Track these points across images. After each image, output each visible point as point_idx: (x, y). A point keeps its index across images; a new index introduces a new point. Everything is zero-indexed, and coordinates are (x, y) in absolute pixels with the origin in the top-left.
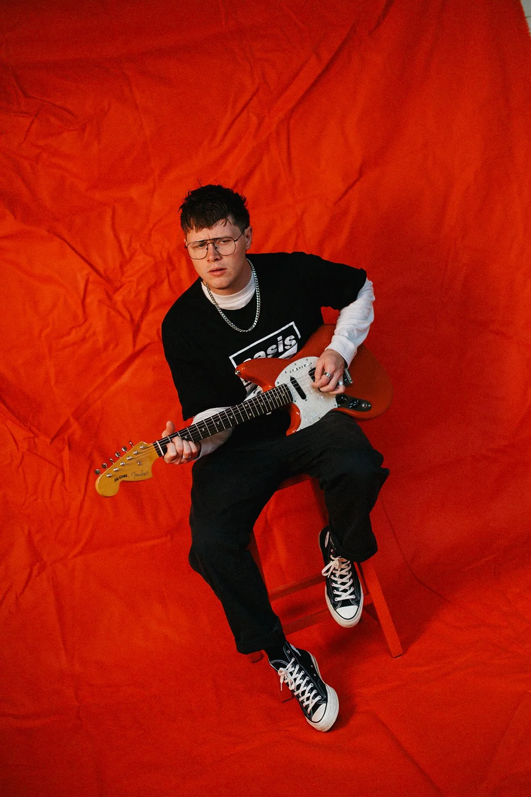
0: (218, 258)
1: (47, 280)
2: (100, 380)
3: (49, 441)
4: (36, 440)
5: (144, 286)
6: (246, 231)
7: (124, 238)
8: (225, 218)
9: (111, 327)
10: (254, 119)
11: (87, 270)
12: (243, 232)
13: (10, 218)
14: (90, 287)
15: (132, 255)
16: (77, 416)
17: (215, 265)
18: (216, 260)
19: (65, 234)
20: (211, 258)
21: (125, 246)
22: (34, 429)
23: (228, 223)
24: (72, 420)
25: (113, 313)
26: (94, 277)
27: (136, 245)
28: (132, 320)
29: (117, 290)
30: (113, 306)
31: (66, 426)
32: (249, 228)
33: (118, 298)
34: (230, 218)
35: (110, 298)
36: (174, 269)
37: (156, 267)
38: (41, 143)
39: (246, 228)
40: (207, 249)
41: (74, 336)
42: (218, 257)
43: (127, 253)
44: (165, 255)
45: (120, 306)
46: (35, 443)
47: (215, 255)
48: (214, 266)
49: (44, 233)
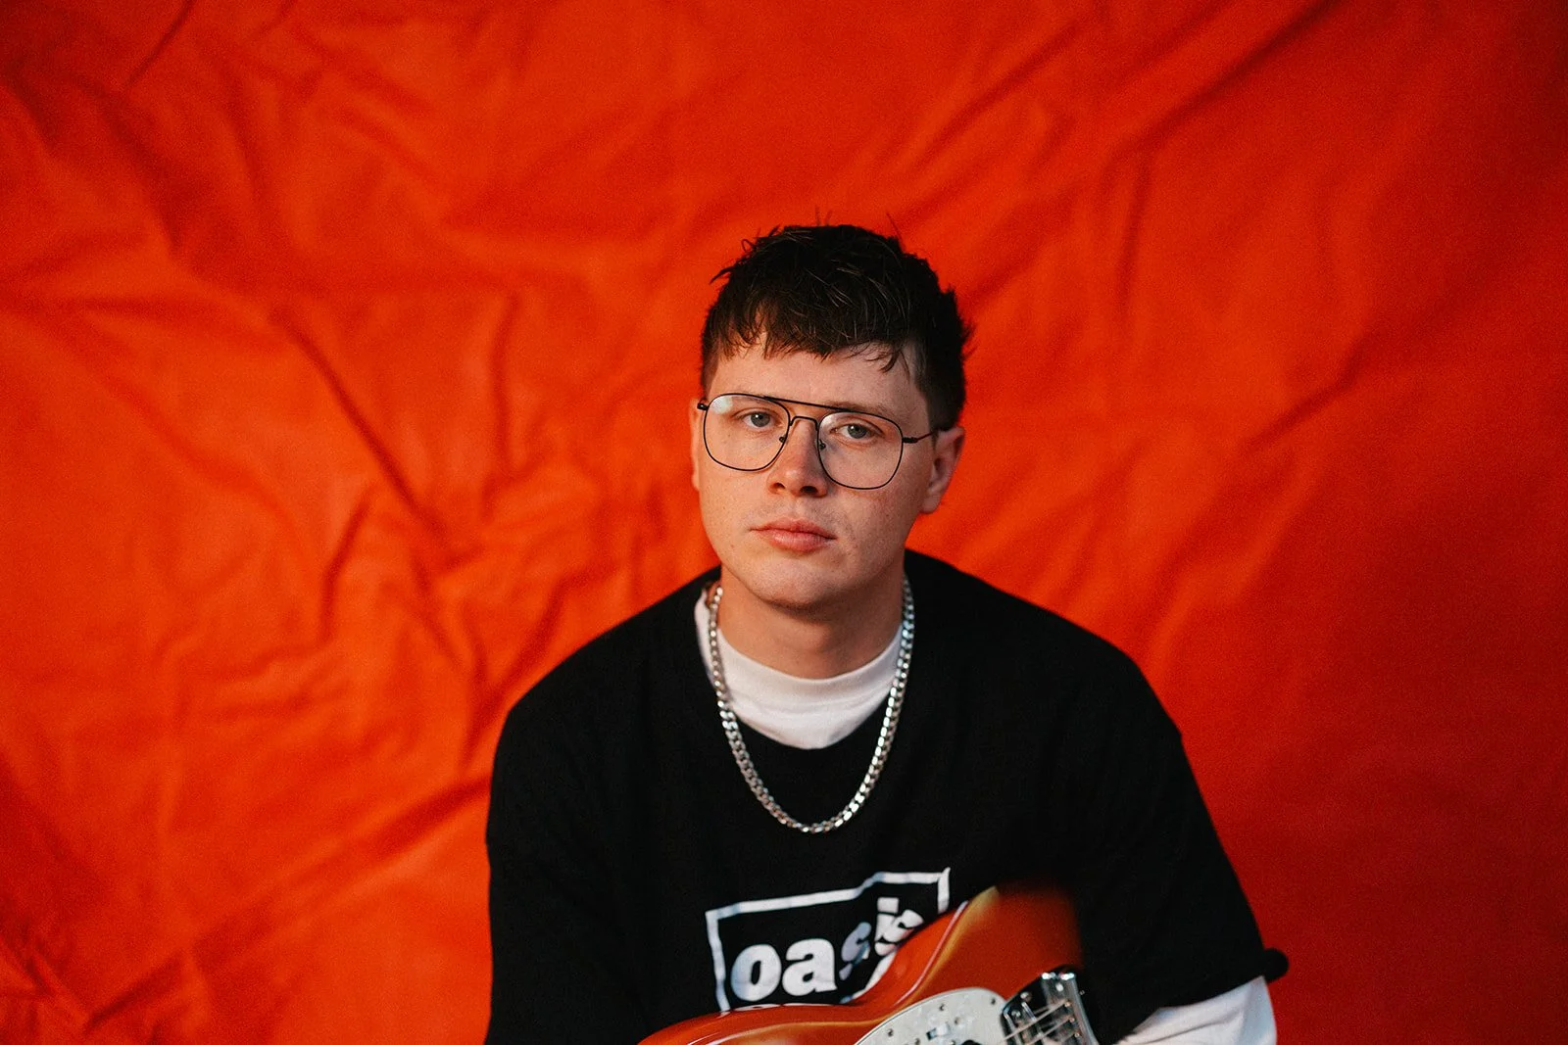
0: (817, 485)
1: (231, 476)
2: (327, 847)
3: (81, 1018)
4: (43, 1007)
5: (547, 571)
6: (946, 438)
7: (523, 398)
8: (893, 343)
9: (404, 679)
10: (1039, 122)
11: (369, 472)
12: (934, 433)
13: (157, 243)
14: (369, 533)
15: (535, 462)
16: (214, 951)
17: (799, 510)
18: (808, 491)
19: (328, 338)
20: (791, 475)
21: (519, 426)
22: (47, 970)
23: (898, 366)
24: (190, 965)
25: (420, 636)
26: (385, 501)
27: (557, 432)
28: (480, 672)
29: (453, 562)
30: (428, 615)
31: (164, 979)
32: (954, 433)
33: (453, 589)
34: (909, 354)
35: (424, 581)
36: (661, 534)
37: (602, 517)
38: (332, 36)
39: (946, 429)
40: (784, 440)
41: (275, 681)
42: (820, 484)
43: (519, 453)
44: (641, 487)
45: (451, 622)
46: (33, 1015)
47: (807, 467)
48: (793, 514)
49: (255, 317)
